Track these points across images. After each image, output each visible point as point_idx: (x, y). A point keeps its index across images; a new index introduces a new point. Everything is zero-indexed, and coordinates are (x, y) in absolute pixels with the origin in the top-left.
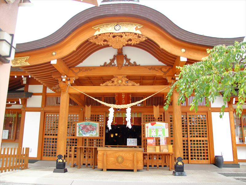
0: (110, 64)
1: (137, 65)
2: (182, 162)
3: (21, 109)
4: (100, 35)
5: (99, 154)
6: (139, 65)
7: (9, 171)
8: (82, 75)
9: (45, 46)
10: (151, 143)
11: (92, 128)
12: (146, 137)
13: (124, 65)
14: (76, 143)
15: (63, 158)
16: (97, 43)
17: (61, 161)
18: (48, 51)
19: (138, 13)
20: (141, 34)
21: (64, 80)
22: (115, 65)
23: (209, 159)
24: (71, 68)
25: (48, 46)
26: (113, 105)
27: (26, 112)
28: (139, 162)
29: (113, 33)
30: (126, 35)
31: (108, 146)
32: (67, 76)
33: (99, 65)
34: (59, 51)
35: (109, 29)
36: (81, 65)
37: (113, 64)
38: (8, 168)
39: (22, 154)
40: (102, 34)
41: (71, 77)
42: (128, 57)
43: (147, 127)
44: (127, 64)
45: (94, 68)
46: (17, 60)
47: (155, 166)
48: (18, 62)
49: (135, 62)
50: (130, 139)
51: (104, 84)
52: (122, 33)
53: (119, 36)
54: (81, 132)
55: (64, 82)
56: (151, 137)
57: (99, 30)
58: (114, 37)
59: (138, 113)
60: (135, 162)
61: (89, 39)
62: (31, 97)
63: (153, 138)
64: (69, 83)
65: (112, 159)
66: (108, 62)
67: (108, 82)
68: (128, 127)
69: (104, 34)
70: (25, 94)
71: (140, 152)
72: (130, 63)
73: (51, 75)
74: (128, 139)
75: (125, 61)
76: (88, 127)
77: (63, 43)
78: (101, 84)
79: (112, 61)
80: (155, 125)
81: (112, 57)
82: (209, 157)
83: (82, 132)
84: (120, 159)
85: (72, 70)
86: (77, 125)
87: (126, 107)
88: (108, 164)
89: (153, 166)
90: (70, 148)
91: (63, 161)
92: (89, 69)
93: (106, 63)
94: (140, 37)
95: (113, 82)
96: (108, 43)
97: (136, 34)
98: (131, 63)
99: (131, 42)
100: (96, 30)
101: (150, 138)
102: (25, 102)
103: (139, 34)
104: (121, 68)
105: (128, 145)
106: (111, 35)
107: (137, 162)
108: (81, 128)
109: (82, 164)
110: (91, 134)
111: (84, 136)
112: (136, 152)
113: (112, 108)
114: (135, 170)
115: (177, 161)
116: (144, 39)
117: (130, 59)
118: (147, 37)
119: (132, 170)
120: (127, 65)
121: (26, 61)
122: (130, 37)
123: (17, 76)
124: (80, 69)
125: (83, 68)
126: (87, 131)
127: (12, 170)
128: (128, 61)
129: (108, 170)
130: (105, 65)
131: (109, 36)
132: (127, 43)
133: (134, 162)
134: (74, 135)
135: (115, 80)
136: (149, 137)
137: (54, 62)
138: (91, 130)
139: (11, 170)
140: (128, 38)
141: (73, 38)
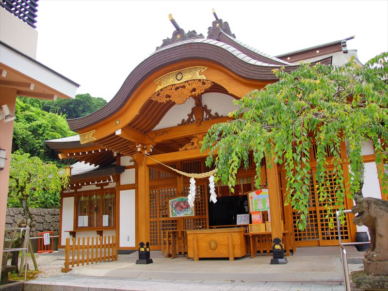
0: (189, 120)
1: (220, 117)
2: (280, 245)
3: (114, 188)
4: (162, 90)
5: (190, 238)
6: (222, 116)
7: (92, 263)
8: (159, 140)
9: (106, 116)
10: (257, 219)
11: (186, 205)
12: (251, 211)
13: (204, 120)
14: (176, 225)
15: (145, 246)
16: (159, 101)
17: (142, 249)
18: (113, 120)
19: (196, 54)
20: (205, 79)
21: (139, 150)
22: (194, 121)
23: (349, 237)
24: (147, 133)
25: (110, 116)
26: (193, 174)
27: (120, 191)
28: (236, 247)
29: (175, 85)
30: (189, 85)
31: (213, 227)
32: (141, 144)
33: (175, 124)
34: (122, 119)
35: (171, 80)
36: (157, 127)
37: (192, 120)
38: (90, 260)
39: (103, 243)
40: (164, 88)
41: (148, 144)
42: (209, 108)
43: (252, 198)
44: (208, 117)
45: (171, 129)
46: (85, 136)
47: (265, 252)
48: (86, 137)
49: (216, 114)
50: (240, 215)
51: (183, 148)
52: (185, 82)
53: (181, 87)
54: (174, 211)
55: (140, 152)
56: (258, 211)
57: (160, 84)
58: (177, 89)
59: (247, 178)
60: (230, 247)
61: (150, 97)
62: (124, 171)
63: (259, 212)
64: (146, 152)
65: (204, 245)
66: (186, 118)
67: (187, 145)
68: (212, 202)
69: (166, 87)
70: (114, 170)
71: (236, 234)
72: (210, 116)
73: (128, 146)
74: (238, 215)
75: (205, 114)
76: (182, 204)
77: (124, 109)
78: (180, 149)
79: (190, 116)
80: (261, 193)
81: (190, 112)
82: (349, 235)
83: (176, 211)
84: (213, 245)
85: (149, 136)
86: (170, 203)
87: (209, 176)
88: (200, 251)
89: (262, 252)
90: (164, 233)
91: (145, 250)
92: (165, 131)
93: (183, 120)
94: (204, 83)
95: (193, 144)
96: (170, 99)
97: (200, 80)
98: (212, 115)
99: (195, 92)
100: (157, 85)
101: (255, 213)
102: (117, 179)
103: (203, 80)
104: (200, 123)
105: (238, 223)
106: (174, 88)
107: (234, 248)
108: (174, 206)
109: (178, 253)
110: (186, 212)
111: (178, 216)
112: (232, 234)
113: (193, 178)
114: (231, 258)
115: (273, 244)
116: (209, 85)
117: (211, 110)
118: (213, 82)
119: (227, 259)
120: (208, 119)
121: (92, 136)
122: (194, 86)
123: (101, 150)
124: (156, 133)
125: (159, 130)
126: (181, 209)
127: (96, 263)
128: (208, 113)
129: (201, 259)
130: (184, 123)
131: (171, 89)
132: (190, 94)
133: (228, 247)
134: (167, 216)
135: (195, 140)
136: (254, 211)
137: (119, 132)
138: (186, 208)
139: (94, 263)
140: (191, 88)
141: (134, 100)
